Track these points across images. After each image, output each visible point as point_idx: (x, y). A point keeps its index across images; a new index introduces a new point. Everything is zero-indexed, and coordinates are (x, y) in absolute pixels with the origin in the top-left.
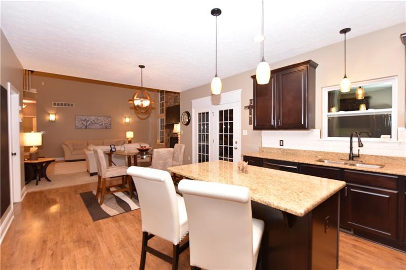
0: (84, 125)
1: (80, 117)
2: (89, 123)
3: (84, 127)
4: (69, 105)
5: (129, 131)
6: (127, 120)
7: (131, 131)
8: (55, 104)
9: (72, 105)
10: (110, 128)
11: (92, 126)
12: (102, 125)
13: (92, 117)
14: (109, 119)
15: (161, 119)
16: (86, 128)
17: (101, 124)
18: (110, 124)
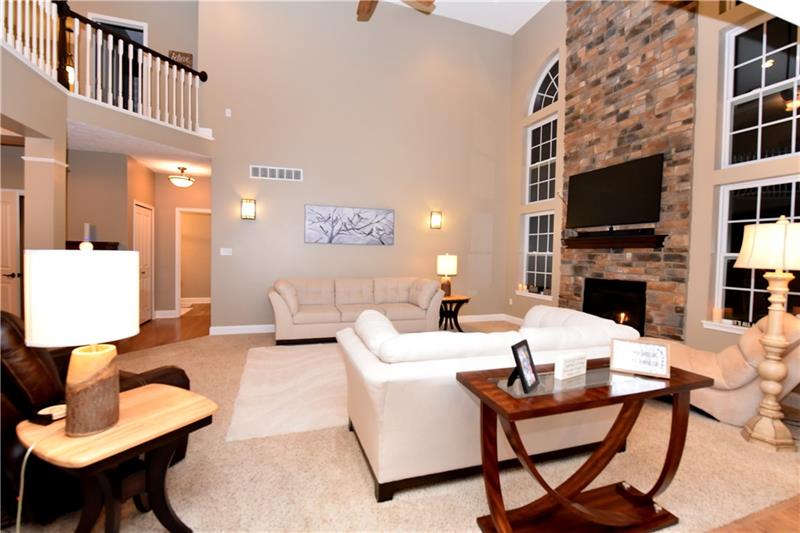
0: (326, 233)
1: (316, 209)
2: (337, 227)
3: (326, 239)
4: (289, 175)
5: (444, 254)
6: (437, 220)
7: (451, 254)
8: (255, 172)
9: (297, 175)
10: (392, 244)
11: (345, 237)
12: (370, 233)
13: (346, 210)
14: (390, 216)
15: (532, 219)
16: (330, 242)
17: (367, 230)
18: (392, 233)
